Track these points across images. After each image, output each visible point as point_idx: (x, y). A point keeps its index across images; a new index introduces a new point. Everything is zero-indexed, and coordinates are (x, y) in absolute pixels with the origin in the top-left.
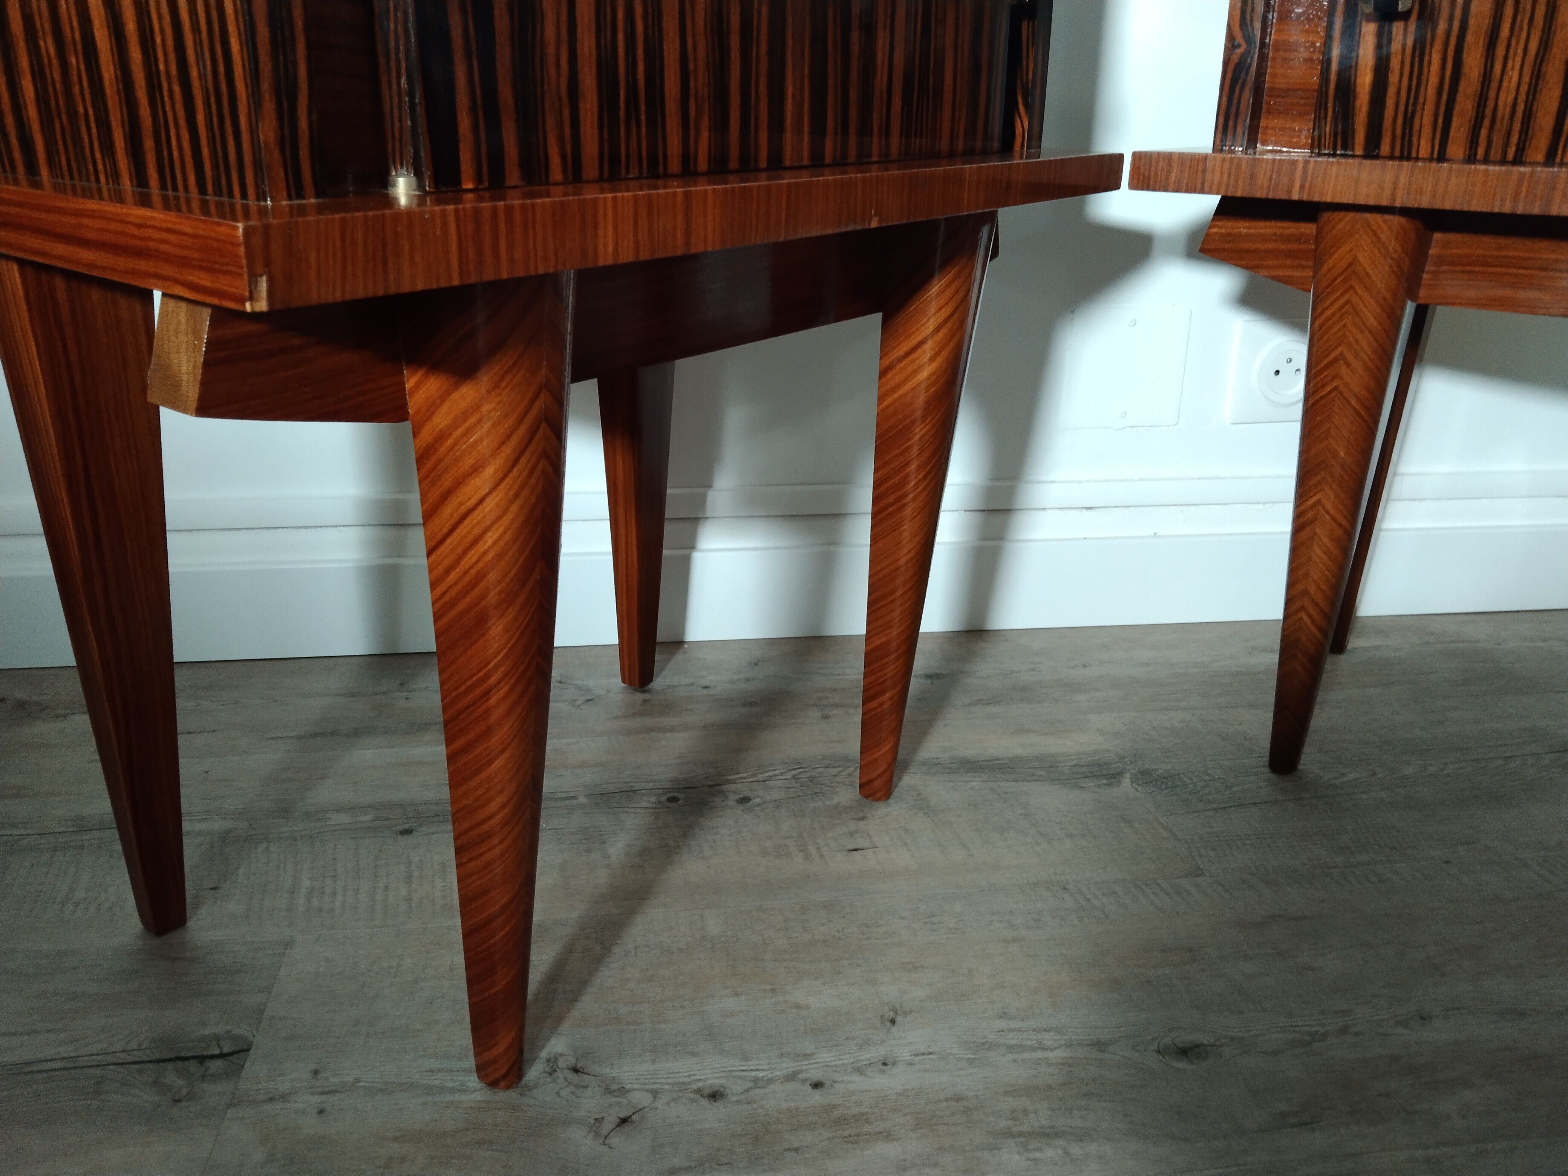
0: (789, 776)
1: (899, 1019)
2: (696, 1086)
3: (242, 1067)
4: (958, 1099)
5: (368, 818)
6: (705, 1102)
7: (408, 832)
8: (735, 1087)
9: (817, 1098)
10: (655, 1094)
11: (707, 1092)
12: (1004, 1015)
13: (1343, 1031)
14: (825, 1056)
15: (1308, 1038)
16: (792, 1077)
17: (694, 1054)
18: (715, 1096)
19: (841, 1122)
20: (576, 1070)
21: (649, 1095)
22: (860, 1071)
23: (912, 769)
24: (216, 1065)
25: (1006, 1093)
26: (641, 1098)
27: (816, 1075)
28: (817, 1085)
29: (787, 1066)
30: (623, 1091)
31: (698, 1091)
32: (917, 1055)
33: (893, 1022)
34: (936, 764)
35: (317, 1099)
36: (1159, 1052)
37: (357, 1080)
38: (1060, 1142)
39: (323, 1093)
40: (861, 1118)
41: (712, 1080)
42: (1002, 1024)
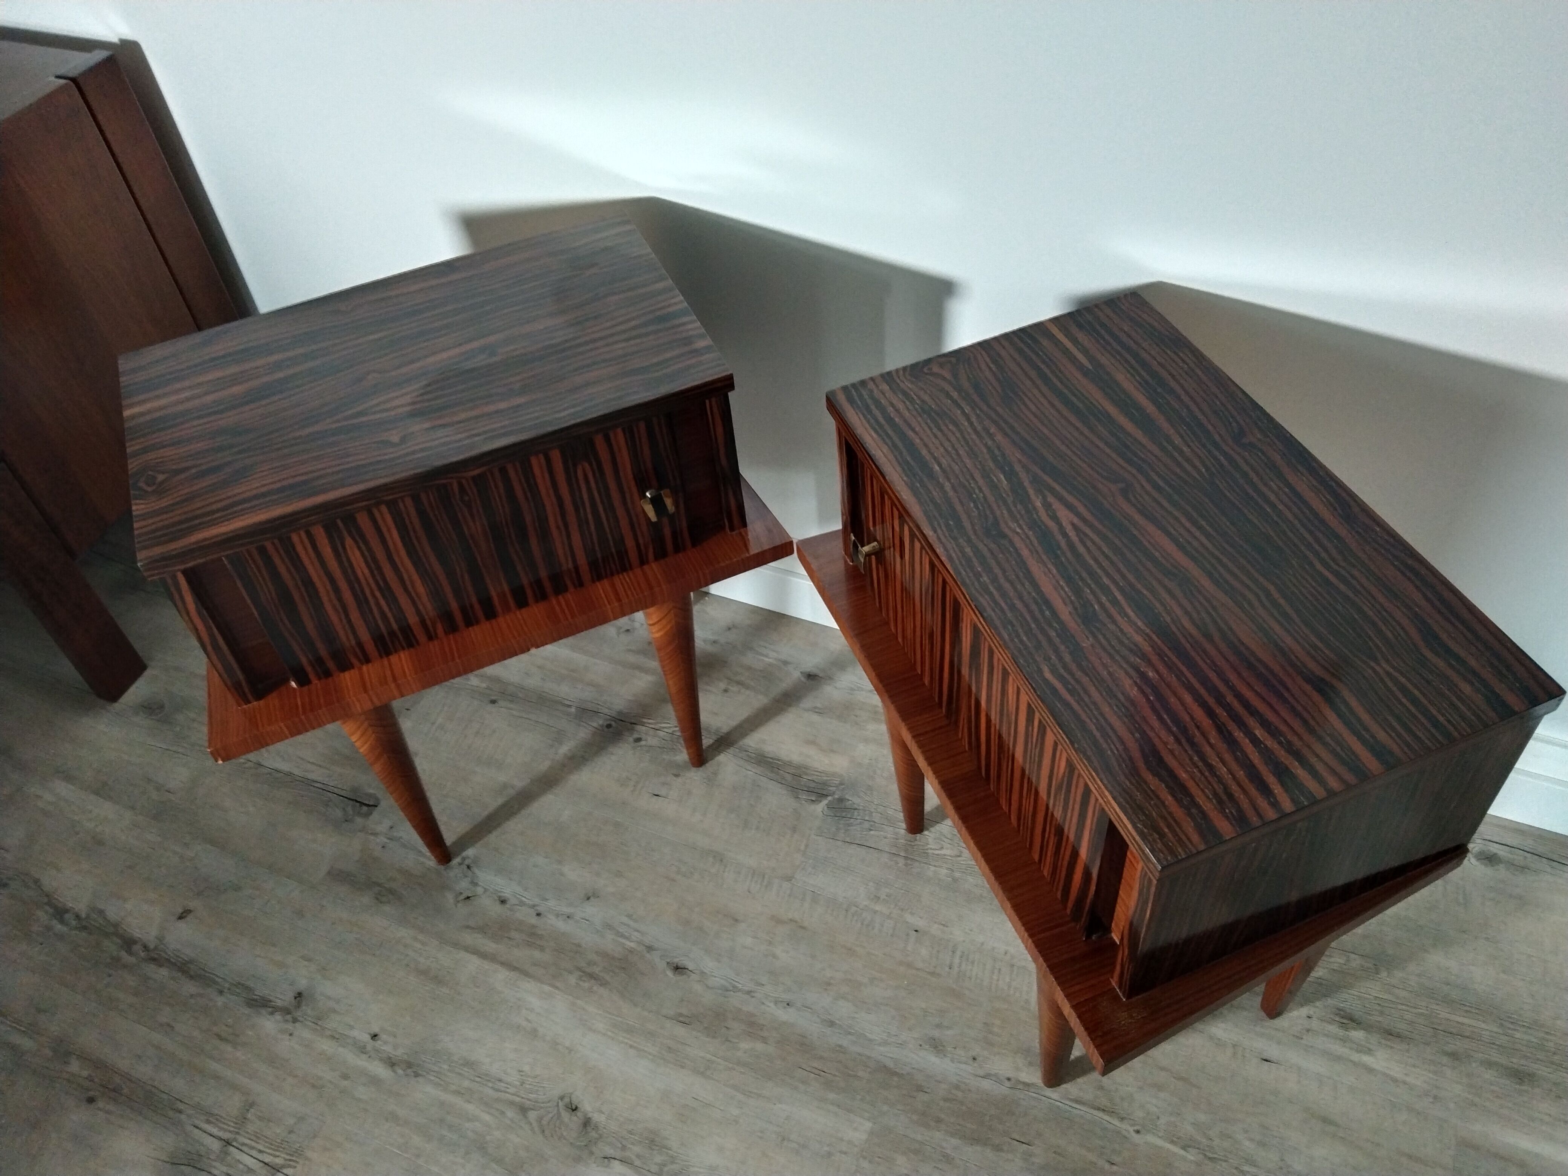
0: (670, 731)
1: (592, 899)
2: (500, 894)
3: (371, 814)
4: (579, 946)
5: (484, 685)
6: (498, 902)
7: (493, 702)
8: (513, 901)
9: (534, 920)
10: (486, 890)
11: (503, 899)
12: (629, 916)
13: (749, 992)
14: (552, 903)
15: (731, 988)
16: (533, 906)
17: (511, 879)
18: (503, 902)
19: (533, 934)
20: (469, 867)
21: (483, 890)
22: (557, 916)
23: (731, 750)
24: (365, 808)
25: (596, 952)
26: (479, 890)
27: (540, 909)
28: (538, 915)
29: (537, 901)
30: (476, 884)
31: (500, 897)
32: (583, 919)
33: (588, 899)
34: (746, 751)
35: (386, 840)
36: (668, 963)
37: (401, 838)
38: (593, 981)
39: (389, 839)
40: (541, 937)
41: (507, 893)
42: (625, 920)
